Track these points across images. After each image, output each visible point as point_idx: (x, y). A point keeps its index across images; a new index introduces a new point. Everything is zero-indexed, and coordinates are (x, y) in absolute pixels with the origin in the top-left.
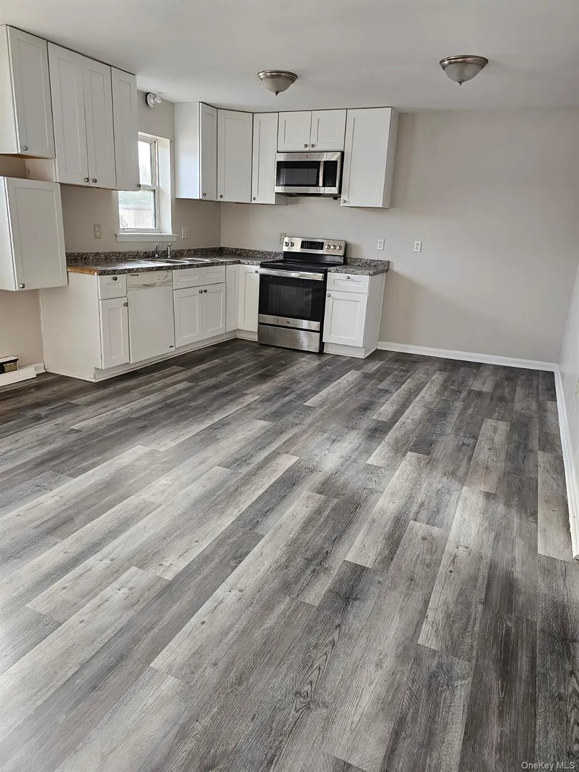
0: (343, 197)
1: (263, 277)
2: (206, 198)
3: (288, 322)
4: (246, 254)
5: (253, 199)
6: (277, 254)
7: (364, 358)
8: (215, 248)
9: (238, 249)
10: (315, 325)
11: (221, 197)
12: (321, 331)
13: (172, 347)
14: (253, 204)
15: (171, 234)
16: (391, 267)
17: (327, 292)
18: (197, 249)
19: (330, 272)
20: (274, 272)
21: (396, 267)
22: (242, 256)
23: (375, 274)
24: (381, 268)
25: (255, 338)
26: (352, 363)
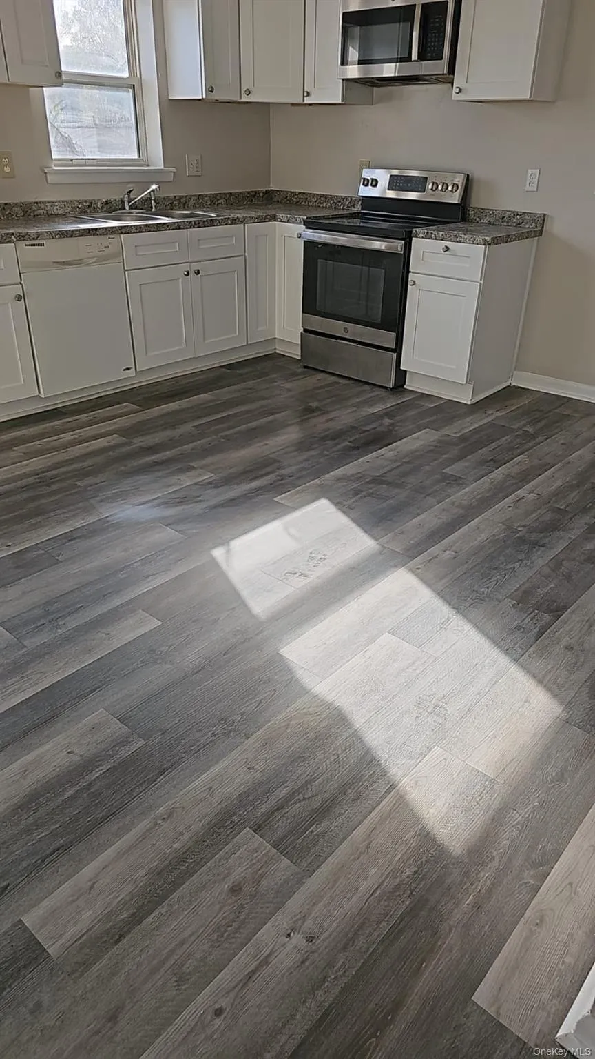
0: (458, 80)
1: (309, 246)
2: (216, 96)
3: (346, 330)
4: (307, 203)
5: (305, 94)
6: (353, 201)
7: (469, 403)
8: (256, 192)
9: (294, 194)
10: (388, 339)
11: (248, 92)
12: (398, 349)
13: (128, 369)
14: (306, 104)
15: (162, 167)
16: (547, 226)
17: (411, 277)
18: (217, 195)
19: (416, 236)
20: (326, 237)
21: (556, 227)
22: (300, 205)
23: (496, 241)
24: (529, 227)
25: (296, 353)
26: (447, 411)
